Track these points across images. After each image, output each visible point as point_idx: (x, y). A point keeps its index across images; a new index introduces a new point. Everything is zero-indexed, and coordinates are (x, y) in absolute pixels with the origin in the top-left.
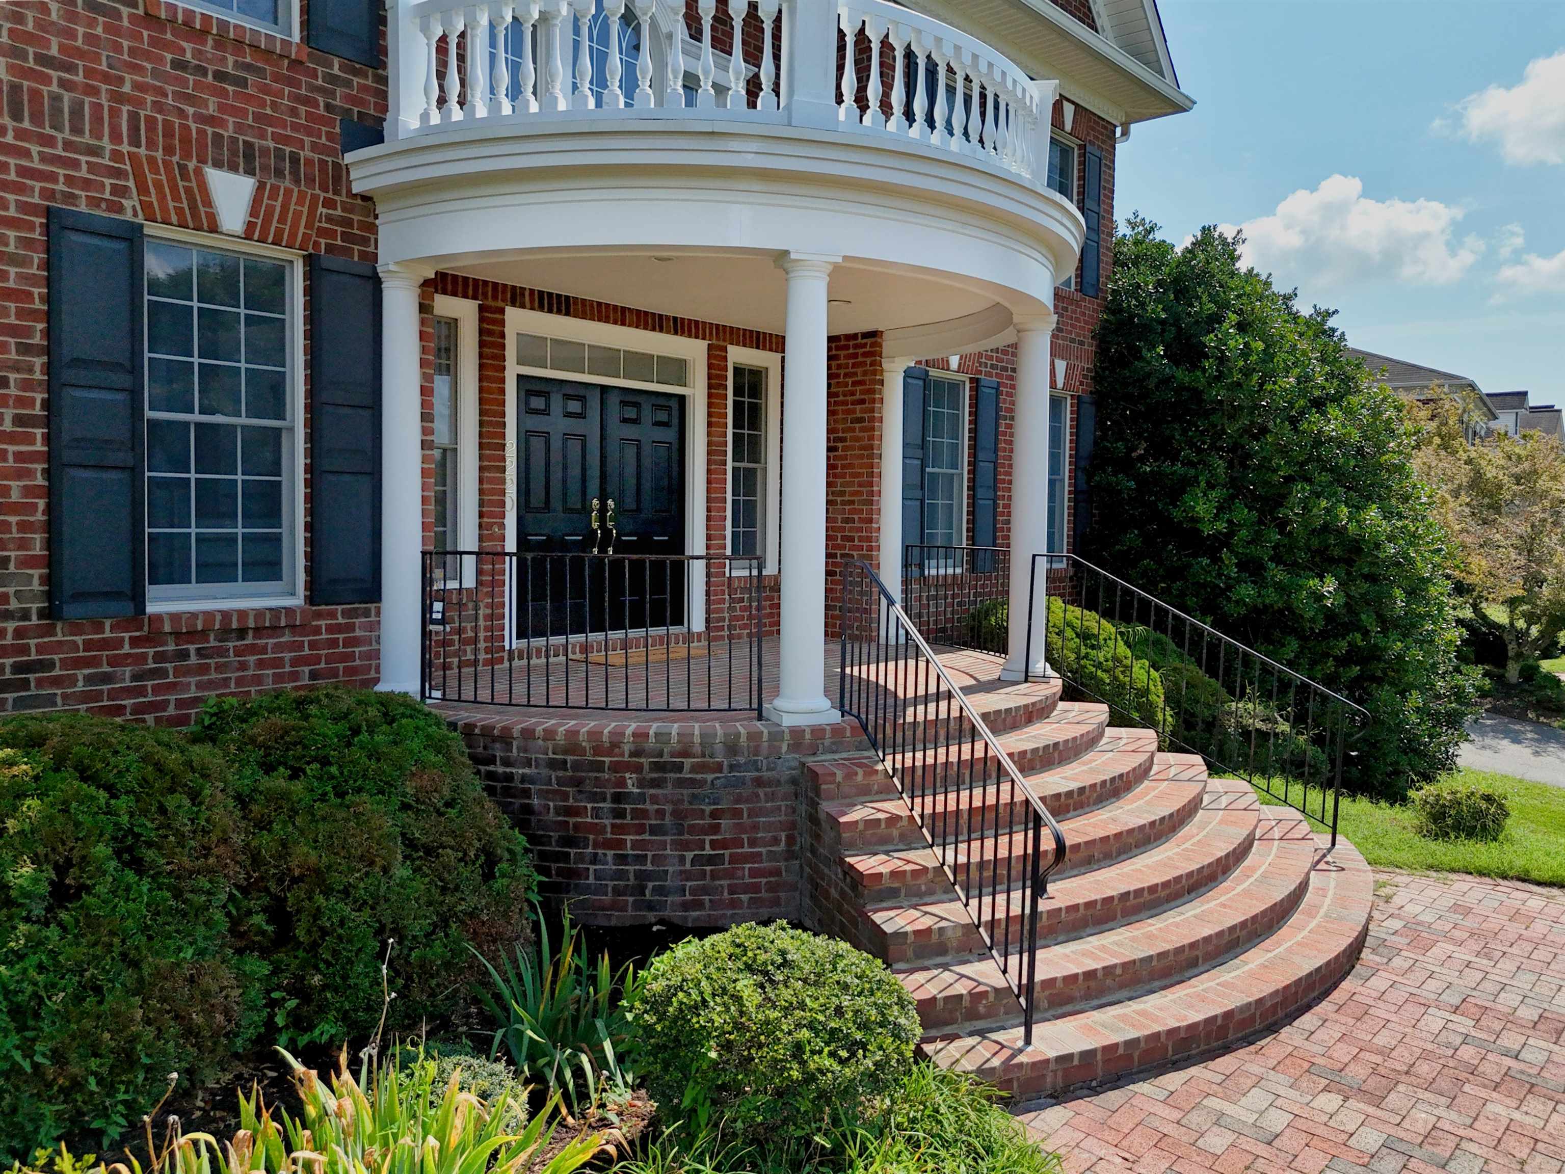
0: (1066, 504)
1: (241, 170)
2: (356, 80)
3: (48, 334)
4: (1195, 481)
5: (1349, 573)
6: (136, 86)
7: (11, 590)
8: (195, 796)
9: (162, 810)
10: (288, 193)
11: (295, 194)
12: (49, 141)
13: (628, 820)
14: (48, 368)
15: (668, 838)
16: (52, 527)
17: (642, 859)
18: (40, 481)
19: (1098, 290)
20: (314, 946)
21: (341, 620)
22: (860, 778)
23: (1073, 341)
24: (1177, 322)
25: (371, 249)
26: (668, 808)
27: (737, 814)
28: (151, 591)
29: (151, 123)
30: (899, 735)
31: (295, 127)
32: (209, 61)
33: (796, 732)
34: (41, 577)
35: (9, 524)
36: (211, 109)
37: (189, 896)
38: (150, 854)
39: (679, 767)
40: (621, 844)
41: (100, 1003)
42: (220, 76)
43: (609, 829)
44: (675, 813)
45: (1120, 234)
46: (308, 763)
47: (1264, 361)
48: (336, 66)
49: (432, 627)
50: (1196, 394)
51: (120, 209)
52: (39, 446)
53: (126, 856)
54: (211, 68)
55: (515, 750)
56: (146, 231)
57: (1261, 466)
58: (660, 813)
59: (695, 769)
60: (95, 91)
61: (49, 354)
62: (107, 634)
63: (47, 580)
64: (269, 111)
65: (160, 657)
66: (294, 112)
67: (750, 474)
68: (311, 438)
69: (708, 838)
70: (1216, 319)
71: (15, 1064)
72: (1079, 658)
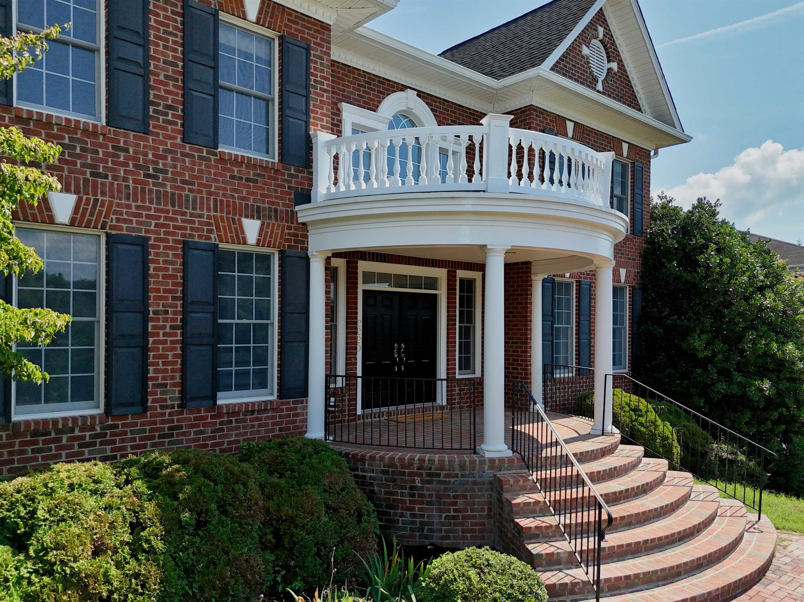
0: (627, 340)
1: (255, 218)
2: (300, 175)
3: (183, 292)
4: (694, 330)
6: (217, 188)
7: (168, 397)
8: (245, 485)
9: (233, 490)
10: (273, 225)
11: (276, 226)
12: (184, 214)
13: (416, 498)
14: (183, 306)
15: (434, 507)
16: (183, 370)
17: (422, 516)
18: (179, 352)
19: (642, 234)
20: (291, 549)
21: (292, 406)
22: (521, 483)
23: (630, 259)
24: (684, 249)
25: (306, 245)
26: (434, 493)
27: (465, 497)
28: (219, 395)
29: (222, 201)
30: (539, 463)
31: (276, 197)
32: (244, 174)
33: (492, 461)
34: (179, 391)
35: (168, 370)
36: (244, 194)
37: (245, 526)
38: (229, 509)
39: (439, 475)
40: (413, 509)
41: (215, 568)
42: (248, 180)
43: (408, 502)
44: (438, 496)
45: (654, 203)
46: (286, 471)
47: (731, 268)
48: (292, 170)
49: (330, 409)
50: (695, 285)
51: (210, 238)
52: (179, 338)
53: (221, 509)
54: (244, 177)
55: (367, 465)
56: (220, 246)
57: (729, 322)
58: (431, 496)
59: (447, 476)
60: (200, 192)
61: (183, 300)
62: (202, 414)
63: (181, 392)
64: (266, 192)
65: (222, 423)
66: (276, 191)
67: (468, 329)
68: (281, 328)
69: (452, 508)
70: (704, 247)
71: (186, 591)
72: (632, 421)
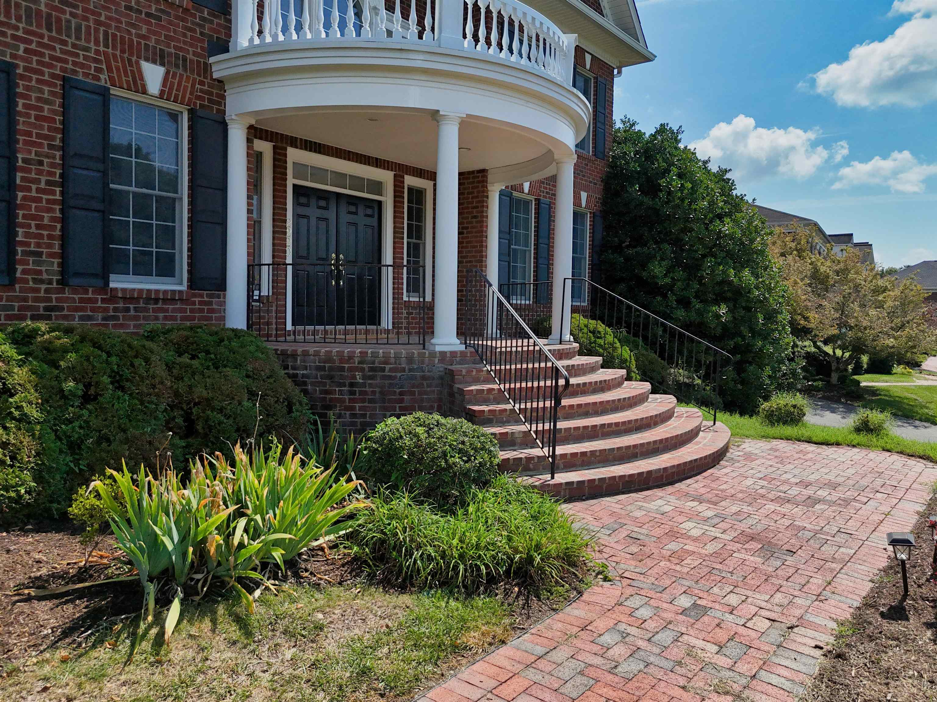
0: (587, 267)
1: (158, 63)
2: (215, 21)
3: (63, 140)
4: (655, 257)
5: (735, 306)
6: (107, 18)
7: (43, 269)
8: (147, 361)
9: (132, 365)
10: (181, 76)
11: (185, 77)
12: (64, 43)
13: (357, 396)
14: (63, 158)
15: (377, 405)
16: (64, 238)
17: (364, 416)
18: (58, 214)
19: (604, 157)
20: (206, 435)
21: (206, 299)
22: (474, 373)
23: (591, 182)
24: (646, 174)
25: (222, 108)
26: (377, 390)
27: (413, 393)
28: (112, 277)
29: (114, 36)
30: (493, 357)
31: (185, 43)
32: (144, 7)
33: (443, 353)
34: (58, 264)
35: (43, 235)
36: (144, 32)
37: (147, 405)
38: (128, 384)
39: (383, 370)
40: (353, 408)
41: (109, 446)
42: (148, 15)
43: (347, 401)
44: (381, 393)
45: (617, 127)
46: (200, 353)
47: (692, 194)
48: (206, 13)
49: (253, 303)
50: (656, 211)
51: (99, 79)
52: (58, 197)
53: (116, 384)
54: (144, 11)
55: (299, 361)
56: (112, 92)
57: (690, 249)
58: (374, 393)
59: (391, 370)
60: (86, 19)
61: (63, 151)
62: (90, 295)
63: (61, 265)
64: (172, 34)
65: (115, 310)
66: (185, 35)
67: (417, 246)
68: (191, 203)
69: (398, 405)
70: (667, 171)
71: (71, 468)
72: (591, 343)
